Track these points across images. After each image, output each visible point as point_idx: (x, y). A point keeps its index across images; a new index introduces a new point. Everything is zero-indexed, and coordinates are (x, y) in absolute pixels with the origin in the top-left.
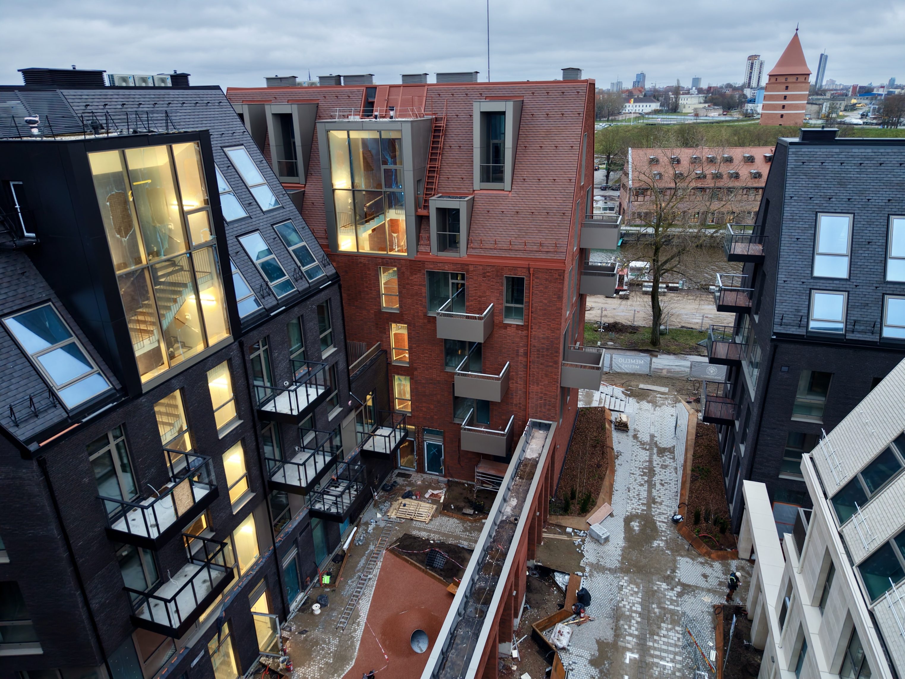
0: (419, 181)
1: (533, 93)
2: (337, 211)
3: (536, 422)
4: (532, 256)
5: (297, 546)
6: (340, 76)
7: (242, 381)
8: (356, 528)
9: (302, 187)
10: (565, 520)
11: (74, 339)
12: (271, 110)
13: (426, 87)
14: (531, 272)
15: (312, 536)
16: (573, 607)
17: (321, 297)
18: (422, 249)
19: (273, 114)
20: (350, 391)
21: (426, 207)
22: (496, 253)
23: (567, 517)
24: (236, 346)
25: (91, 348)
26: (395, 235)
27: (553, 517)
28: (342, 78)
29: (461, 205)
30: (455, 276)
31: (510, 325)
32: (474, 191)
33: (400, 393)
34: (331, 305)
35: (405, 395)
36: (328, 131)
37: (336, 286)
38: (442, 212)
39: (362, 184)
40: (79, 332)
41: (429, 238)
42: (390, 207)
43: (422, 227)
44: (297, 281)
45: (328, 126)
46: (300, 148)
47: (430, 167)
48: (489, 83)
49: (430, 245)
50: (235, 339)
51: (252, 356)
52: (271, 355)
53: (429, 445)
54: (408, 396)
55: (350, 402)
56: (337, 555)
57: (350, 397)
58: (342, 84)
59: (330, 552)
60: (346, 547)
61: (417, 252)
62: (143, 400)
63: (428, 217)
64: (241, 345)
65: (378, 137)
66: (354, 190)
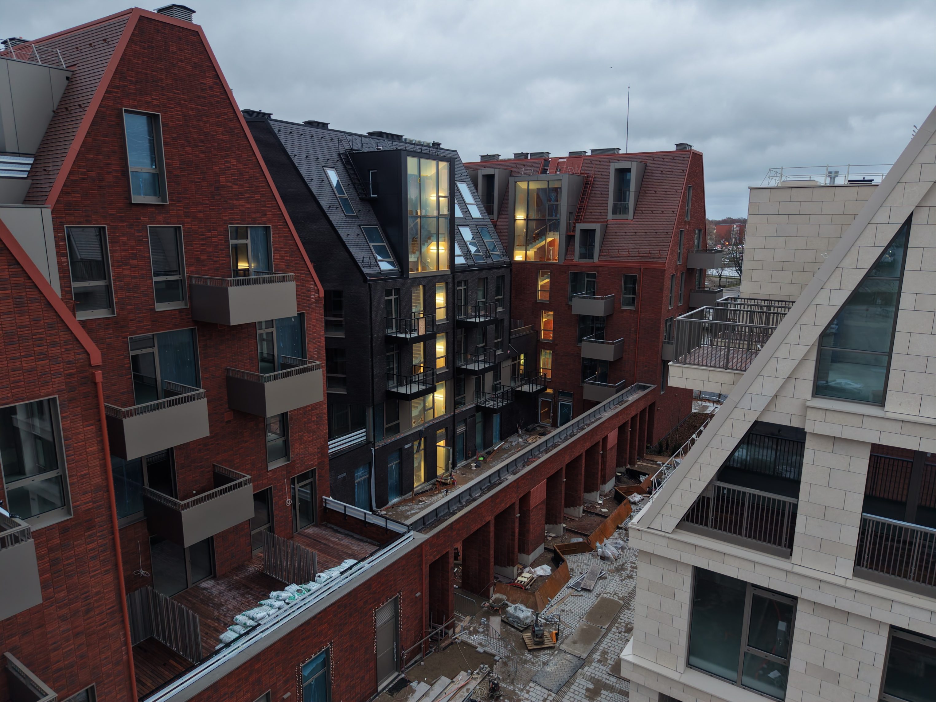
0: (571, 213)
1: (653, 159)
2: (515, 234)
3: (642, 385)
4: (643, 260)
5: (466, 425)
6: (528, 154)
7: (451, 299)
8: (503, 442)
9: (495, 222)
10: (655, 458)
11: (385, 244)
12: (482, 172)
13: (583, 158)
14: (642, 271)
15: (476, 426)
16: (648, 489)
17: (500, 272)
18: (569, 257)
19: (483, 175)
20: (510, 343)
21: (574, 231)
22: (619, 259)
23: (660, 456)
24: (451, 276)
25: (391, 250)
26: (551, 248)
27: (649, 456)
28: (529, 155)
29: (598, 228)
30: (589, 275)
31: (625, 310)
32: (607, 220)
33: (544, 364)
34: (504, 280)
35: (547, 366)
36: (516, 182)
37: (509, 269)
38: (583, 231)
39: (533, 216)
40: (387, 242)
41: (574, 251)
42: (550, 231)
43: (570, 243)
44: (486, 257)
45: (516, 179)
46: (497, 196)
47: (580, 206)
48: (627, 154)
49: (574, 255)
50: (452, 273)
51: (458, 288)
52: (468, 293)
53: (562, 405)
54: (550, 367)
55: (509, 351)
56: (489, 452)
57: (509, 348)
58: (529, 158)
59: (485, 448)
60: (496, 448)
61: (565, 259)
62: (408, 281)
63: (574, 236)
64: (454, 277)
65: (546, 187)
66: (527, 220)
